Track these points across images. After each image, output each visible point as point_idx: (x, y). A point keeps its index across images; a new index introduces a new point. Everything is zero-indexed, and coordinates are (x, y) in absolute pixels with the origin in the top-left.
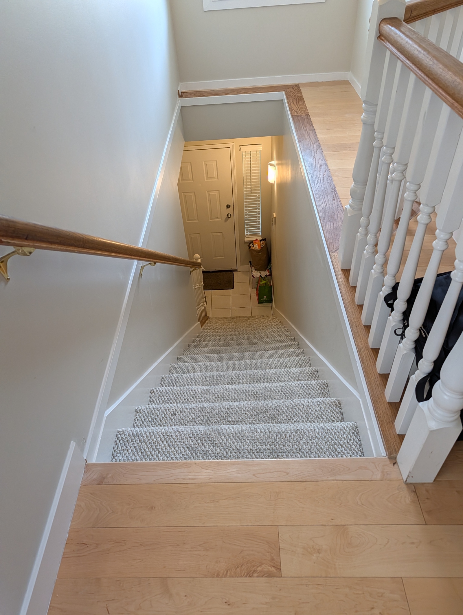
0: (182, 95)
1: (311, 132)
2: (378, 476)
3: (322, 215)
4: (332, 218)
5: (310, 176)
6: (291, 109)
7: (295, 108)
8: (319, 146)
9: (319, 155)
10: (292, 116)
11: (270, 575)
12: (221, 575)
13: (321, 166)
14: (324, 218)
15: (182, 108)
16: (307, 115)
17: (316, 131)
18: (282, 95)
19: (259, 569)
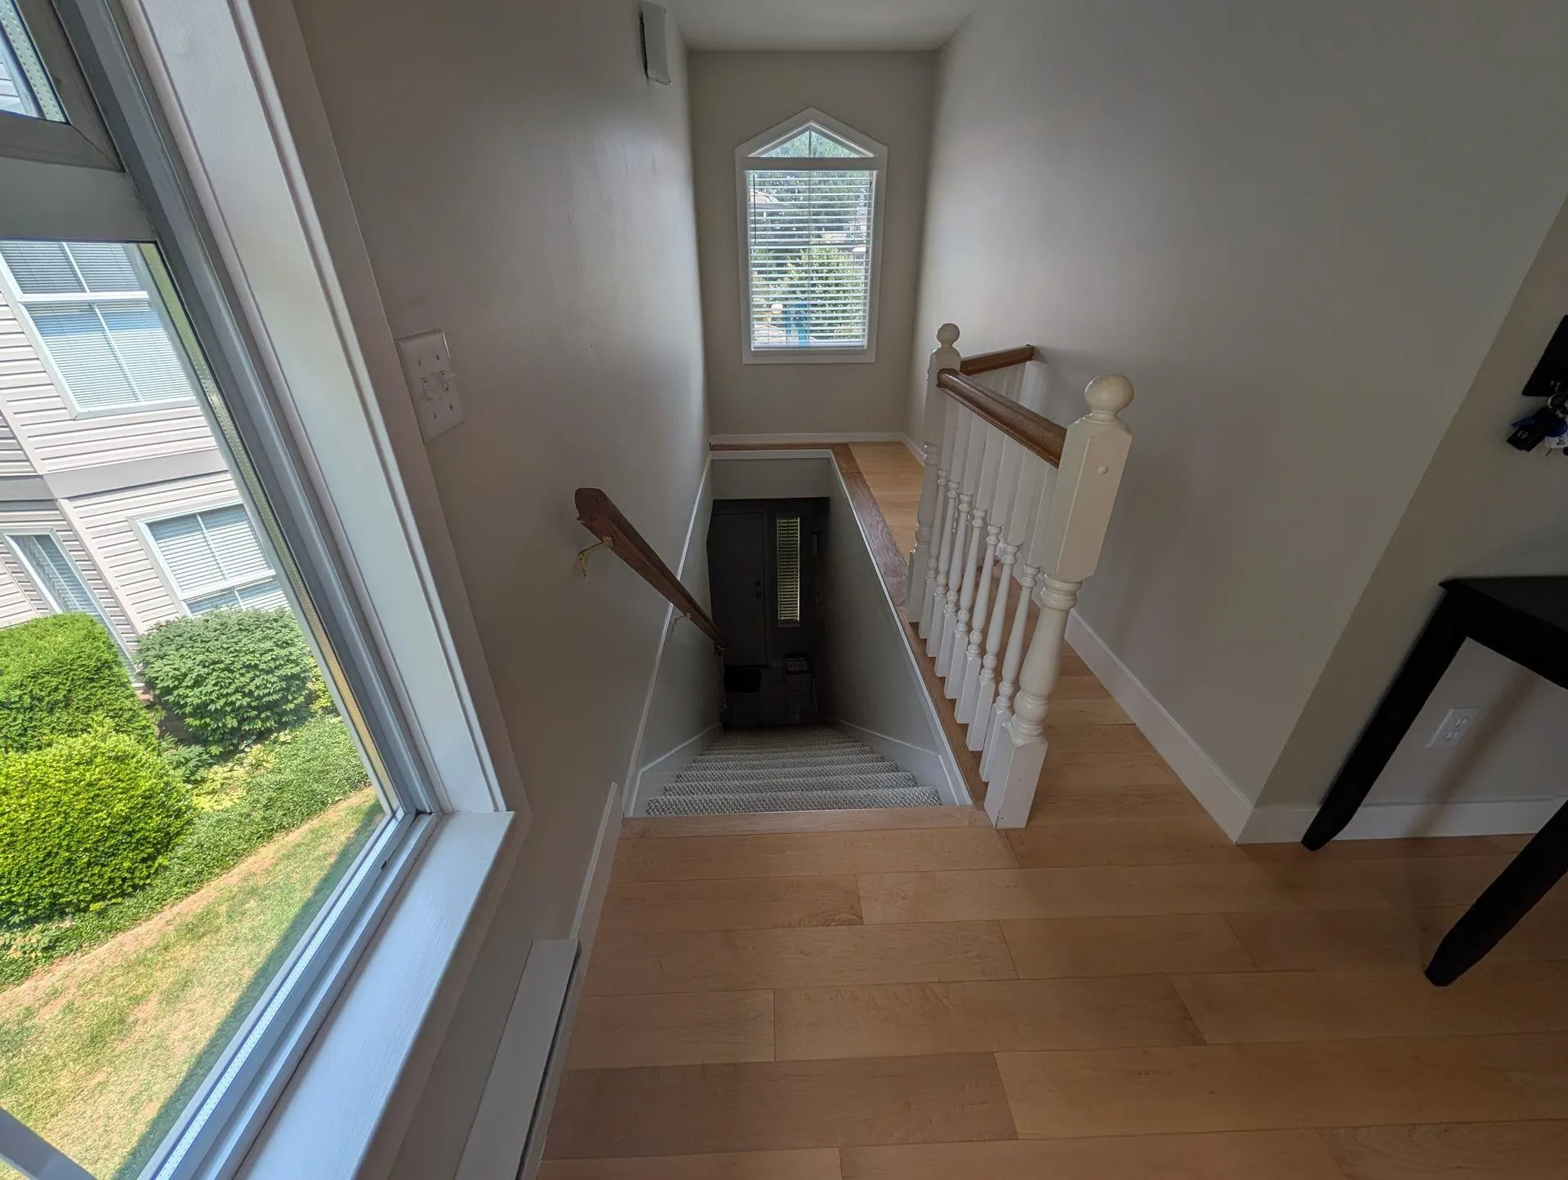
0: (713, 448)
1: (863, 490)
2: (966, 823)
3: (883, 571)
4: (895, 573)
5: (866, 532)
6: (839, 466)
7: (845, 466)
8: (875, 503)
9: (874, 512)
10: (843, 476)
11: (850, 923)
12: (793, 925)
13: (878, 523)
14: (885, 573)
15: (713, 461)
16: (859, 473)
17: (871, 489)
18: (830, 453)
19: (836, 918)
